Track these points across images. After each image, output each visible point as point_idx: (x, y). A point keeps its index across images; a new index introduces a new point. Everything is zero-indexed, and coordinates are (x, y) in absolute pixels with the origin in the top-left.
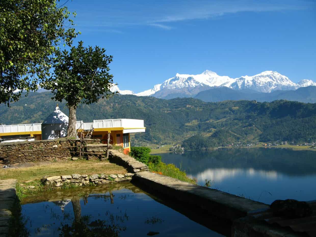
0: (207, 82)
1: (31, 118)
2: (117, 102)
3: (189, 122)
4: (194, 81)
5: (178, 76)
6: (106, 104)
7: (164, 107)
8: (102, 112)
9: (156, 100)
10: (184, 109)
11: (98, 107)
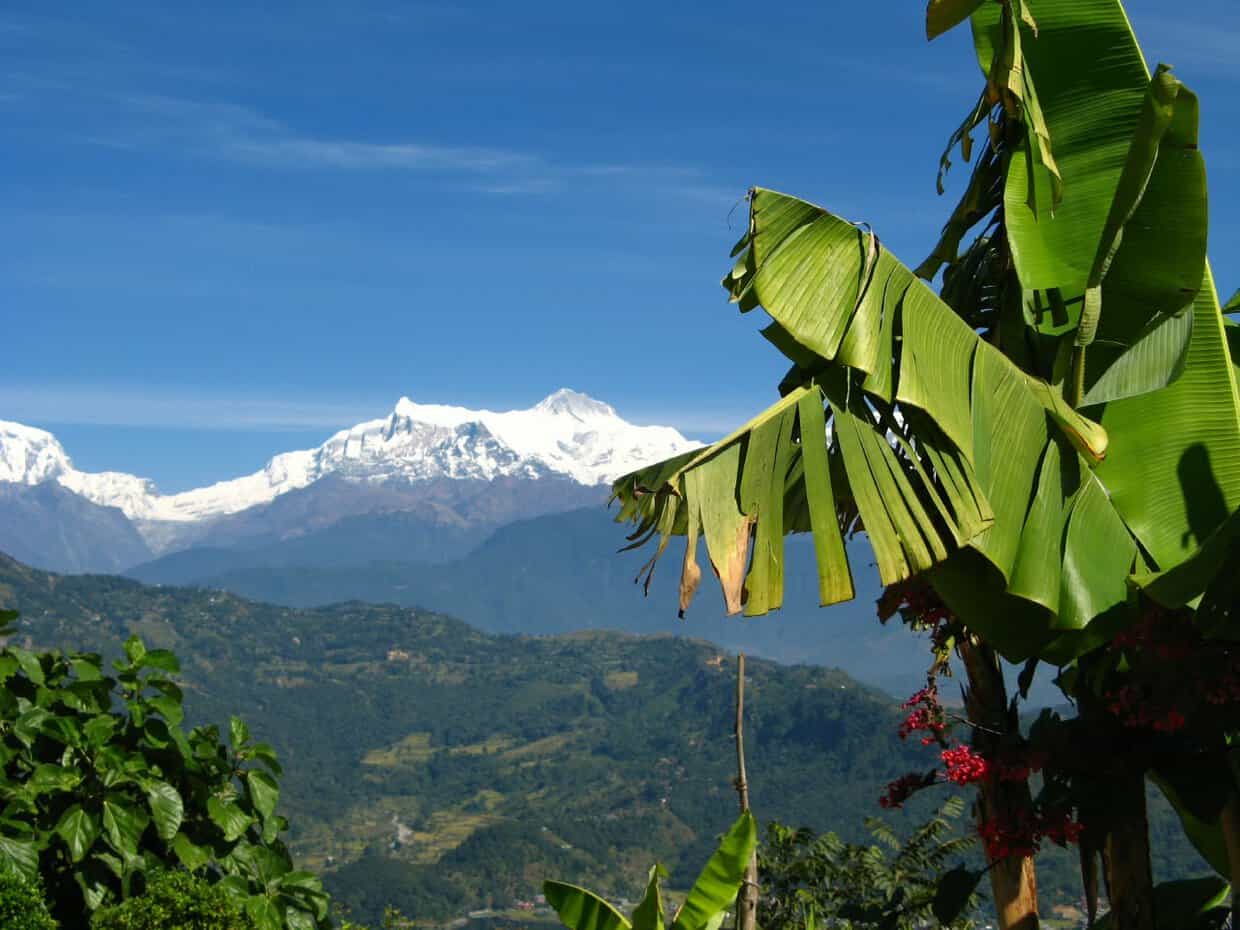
0: (558, 452)
3: (388, 745)
4: (489, 445)
5: (404, 415)
7: (274, 653)
9: (243, 611)
10: (374, 667)
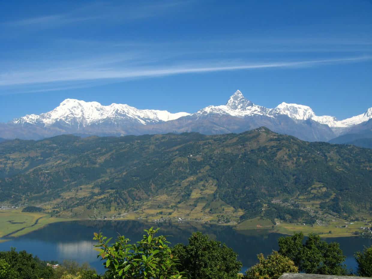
1: (197, 174)
2: (302, 156)
6: (288, 159)
8: (282, 169)
9: (357, 150)
11: (277, 163)
